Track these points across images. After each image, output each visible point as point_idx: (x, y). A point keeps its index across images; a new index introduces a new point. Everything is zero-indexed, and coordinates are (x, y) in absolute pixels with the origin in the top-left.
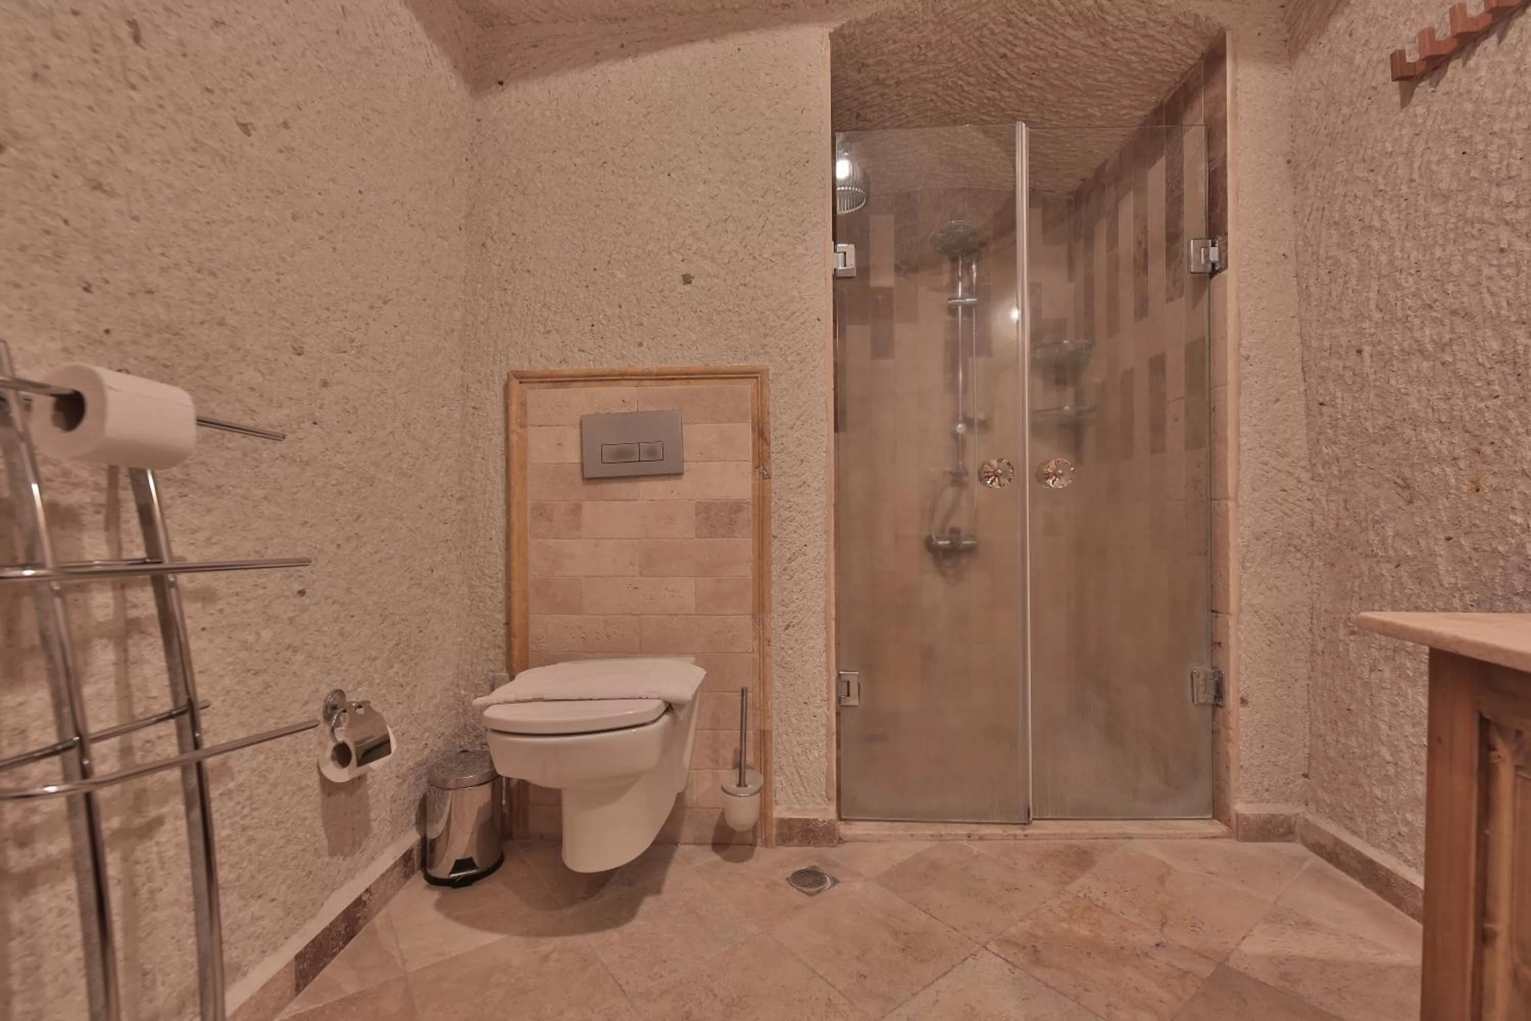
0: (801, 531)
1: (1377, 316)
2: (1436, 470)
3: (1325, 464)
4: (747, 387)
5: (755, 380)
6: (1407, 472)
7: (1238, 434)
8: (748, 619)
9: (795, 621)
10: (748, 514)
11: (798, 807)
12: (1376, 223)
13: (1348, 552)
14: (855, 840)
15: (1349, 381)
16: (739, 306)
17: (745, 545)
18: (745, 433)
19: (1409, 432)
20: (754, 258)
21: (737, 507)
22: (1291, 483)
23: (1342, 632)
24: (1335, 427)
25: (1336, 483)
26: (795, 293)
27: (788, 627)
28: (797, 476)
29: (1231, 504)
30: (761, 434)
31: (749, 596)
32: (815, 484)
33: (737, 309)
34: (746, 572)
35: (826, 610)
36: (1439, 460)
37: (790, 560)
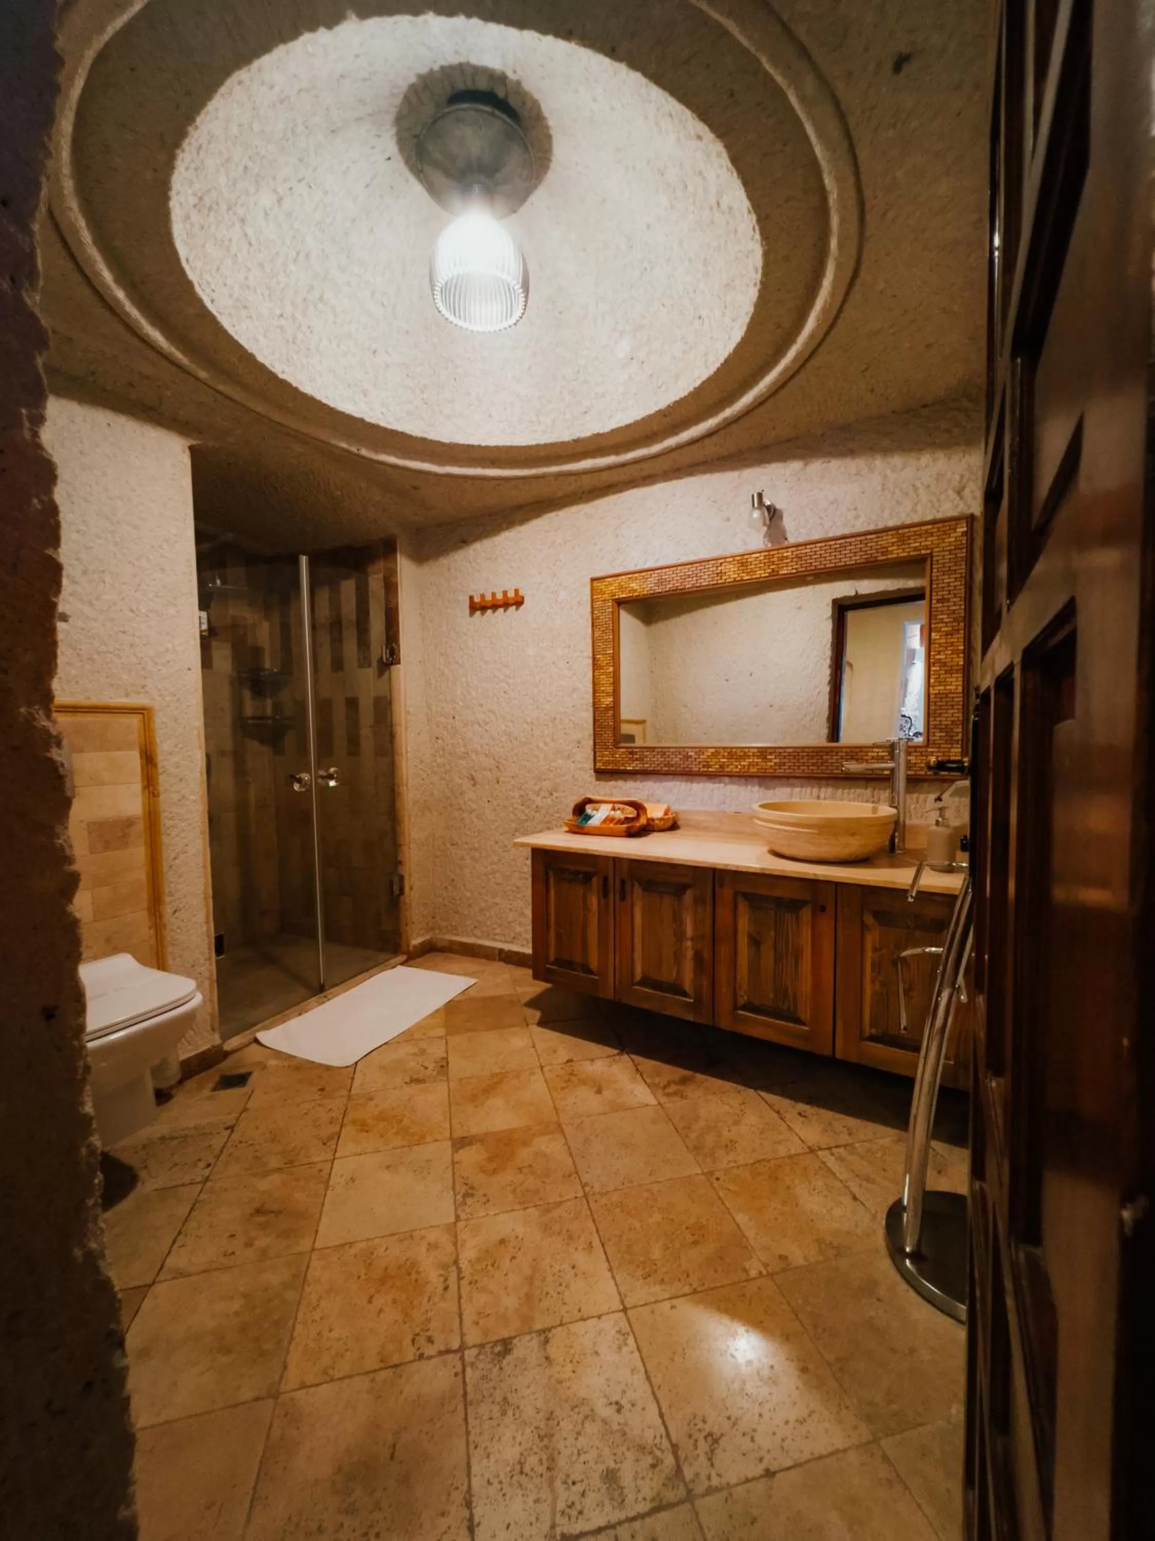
0: (183, 835)
1: (461, 704)
2: (484, 773)
3: (438, 766)
4: (135, 721)
5: (141, 716)
6: (473, 774)
7: (407, 752)
8: (145, 914)
9: (182, 905)
10: (140, 827)
11: (190, 1047)
12: (460, 661)
13: (449, 808)
14: (234, 1051)
15: (450, 730)
16: (119, 650)
17: (138, 853)
18: (134, 759)
19: (474, 756)
20: (132, 611)
21: (129, 823)
22: (425, 776)
23: (448, 845)
24: (443, 750)
25: (443, 775)
26: (170, 646)
27: (175, 912)
28: (178, 792)
29: (405, 788)
30: (149, 759)
31: (145, 895)
32: (193, 797)
33: (117, 652)
34: (141, 875)
35: (205, 892)
36: (485, 769)
37: (175, 858)
